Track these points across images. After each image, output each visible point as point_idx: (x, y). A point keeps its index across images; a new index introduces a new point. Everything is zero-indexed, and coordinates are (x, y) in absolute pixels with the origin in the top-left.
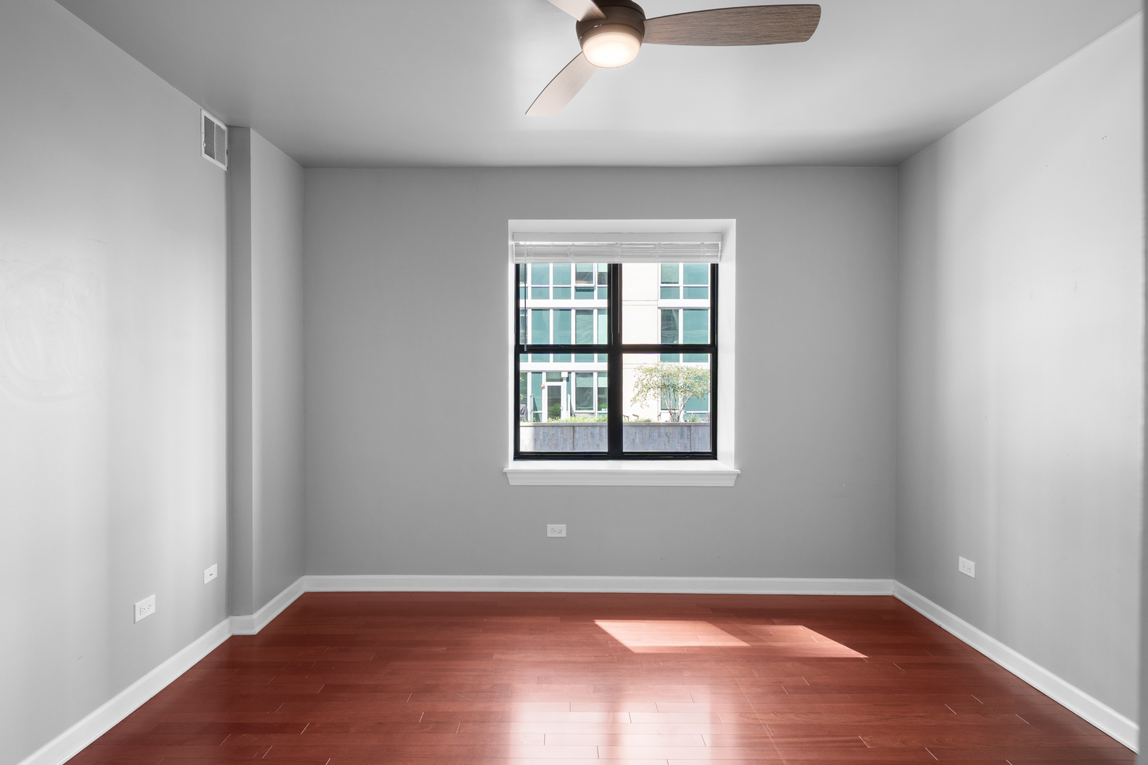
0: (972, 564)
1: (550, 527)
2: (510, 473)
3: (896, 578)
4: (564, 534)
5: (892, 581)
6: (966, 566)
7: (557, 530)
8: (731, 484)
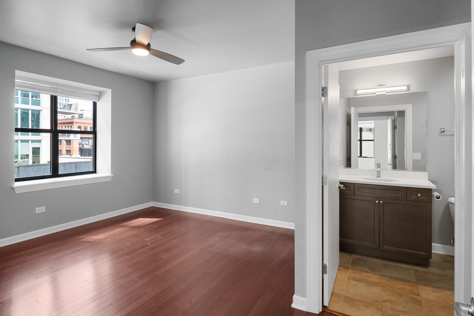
0: (178, 190)
1: (37, 209)
2: (16, 188)
3: (153, 201)
4: (44, 211)
5: (152, 202)
6: (177, 191)
7: (40, 210)
8: (110, 180)
